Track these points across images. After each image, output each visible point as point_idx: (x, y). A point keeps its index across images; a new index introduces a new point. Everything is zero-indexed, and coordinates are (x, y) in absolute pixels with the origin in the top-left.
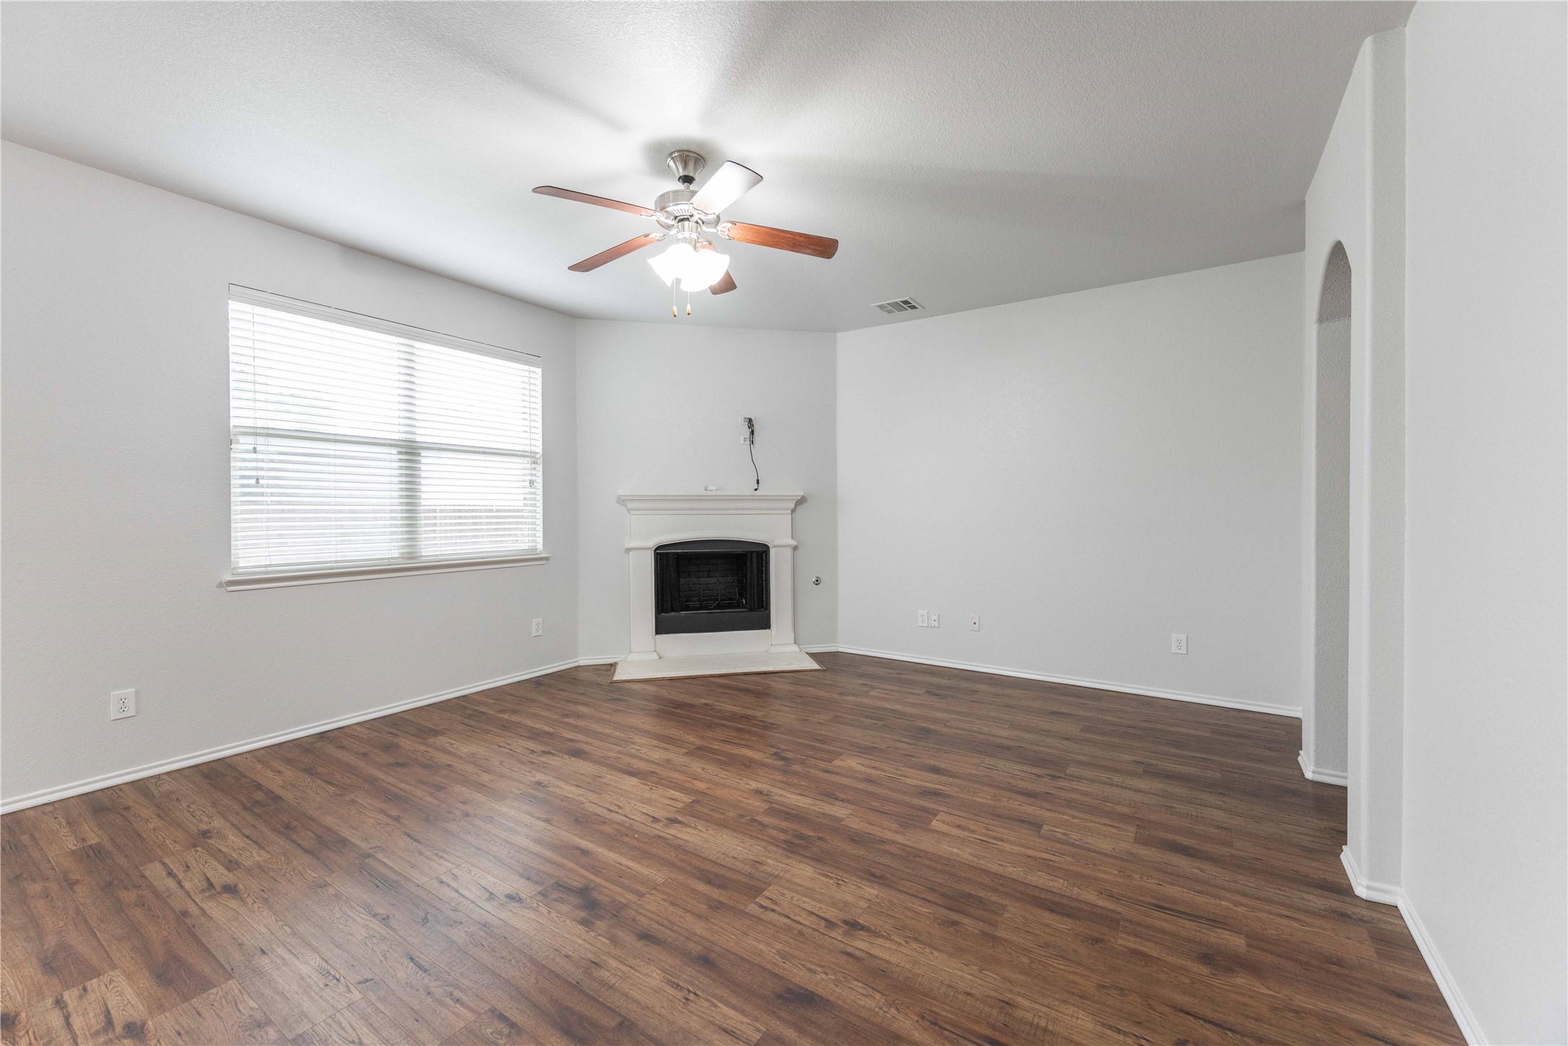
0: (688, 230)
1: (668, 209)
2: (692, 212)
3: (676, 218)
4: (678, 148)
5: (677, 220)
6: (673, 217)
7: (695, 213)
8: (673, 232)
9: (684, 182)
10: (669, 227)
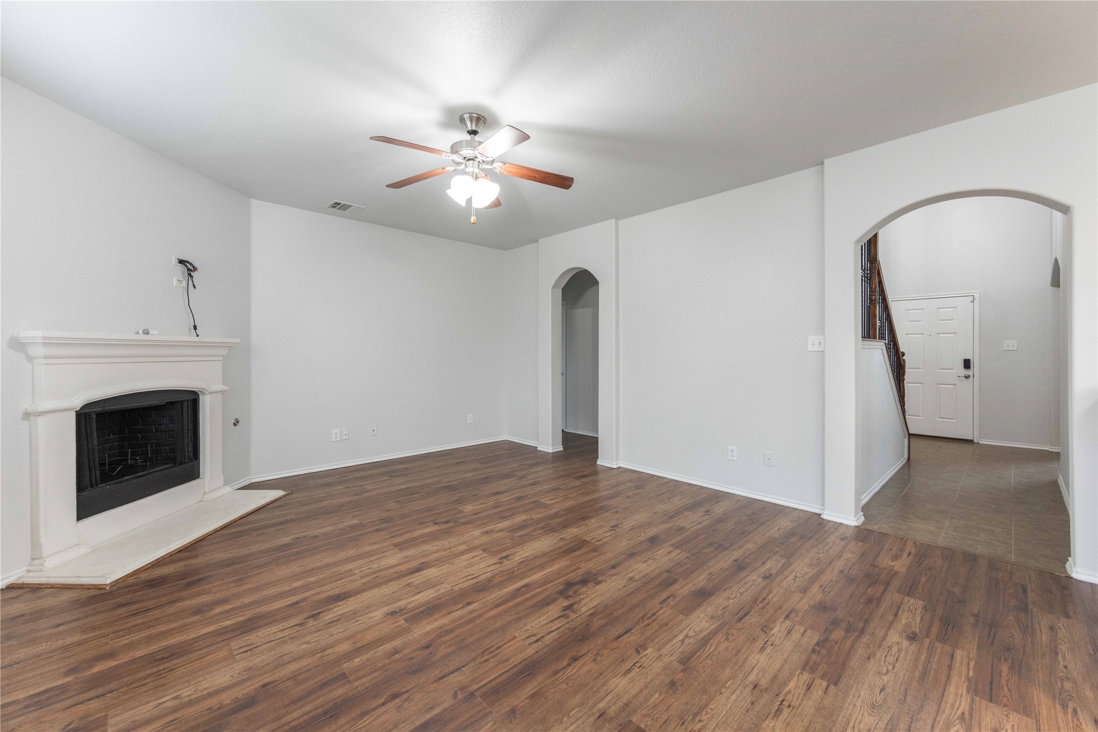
0: (471, 168)
1: (460, 152)
2: (477, 155)
3: (465, 158)
4: (469, 112)
5: (466, 160)
6: (463, 158)
7: (479, 156)
8: (463, 167)
9: (470, 134)
10: (459, 164)
